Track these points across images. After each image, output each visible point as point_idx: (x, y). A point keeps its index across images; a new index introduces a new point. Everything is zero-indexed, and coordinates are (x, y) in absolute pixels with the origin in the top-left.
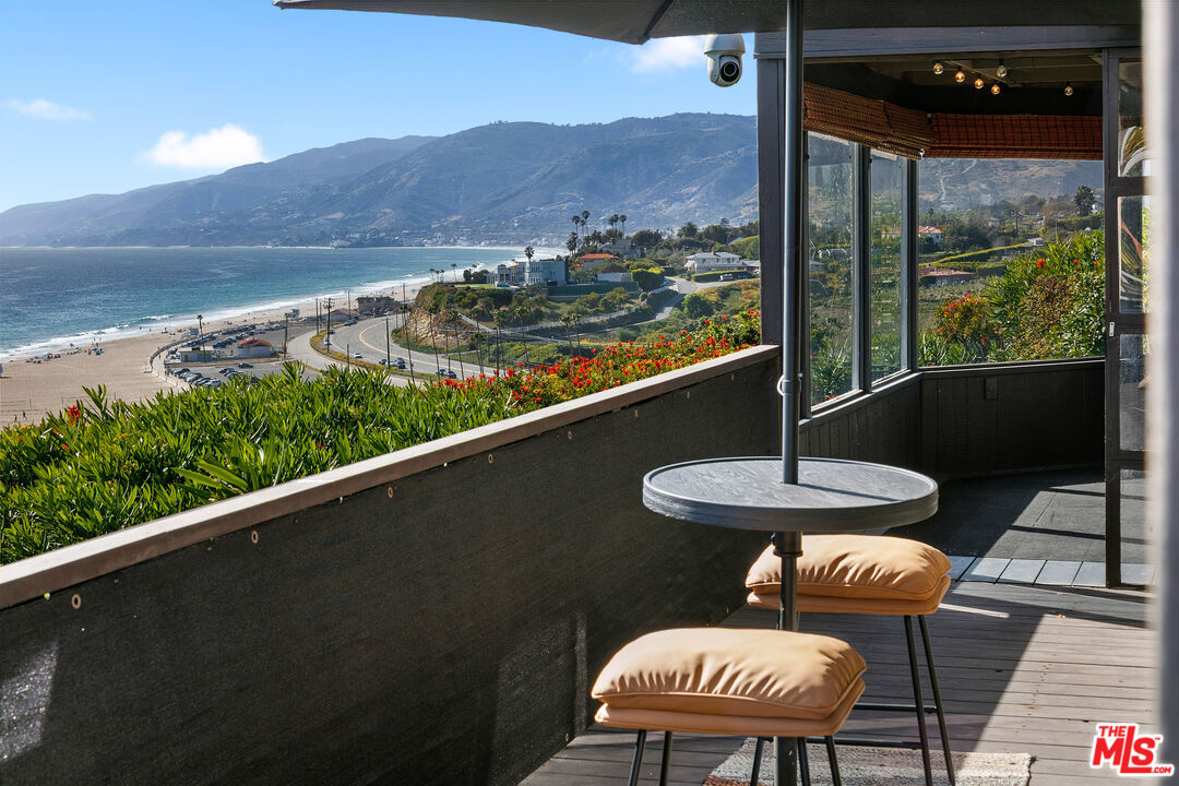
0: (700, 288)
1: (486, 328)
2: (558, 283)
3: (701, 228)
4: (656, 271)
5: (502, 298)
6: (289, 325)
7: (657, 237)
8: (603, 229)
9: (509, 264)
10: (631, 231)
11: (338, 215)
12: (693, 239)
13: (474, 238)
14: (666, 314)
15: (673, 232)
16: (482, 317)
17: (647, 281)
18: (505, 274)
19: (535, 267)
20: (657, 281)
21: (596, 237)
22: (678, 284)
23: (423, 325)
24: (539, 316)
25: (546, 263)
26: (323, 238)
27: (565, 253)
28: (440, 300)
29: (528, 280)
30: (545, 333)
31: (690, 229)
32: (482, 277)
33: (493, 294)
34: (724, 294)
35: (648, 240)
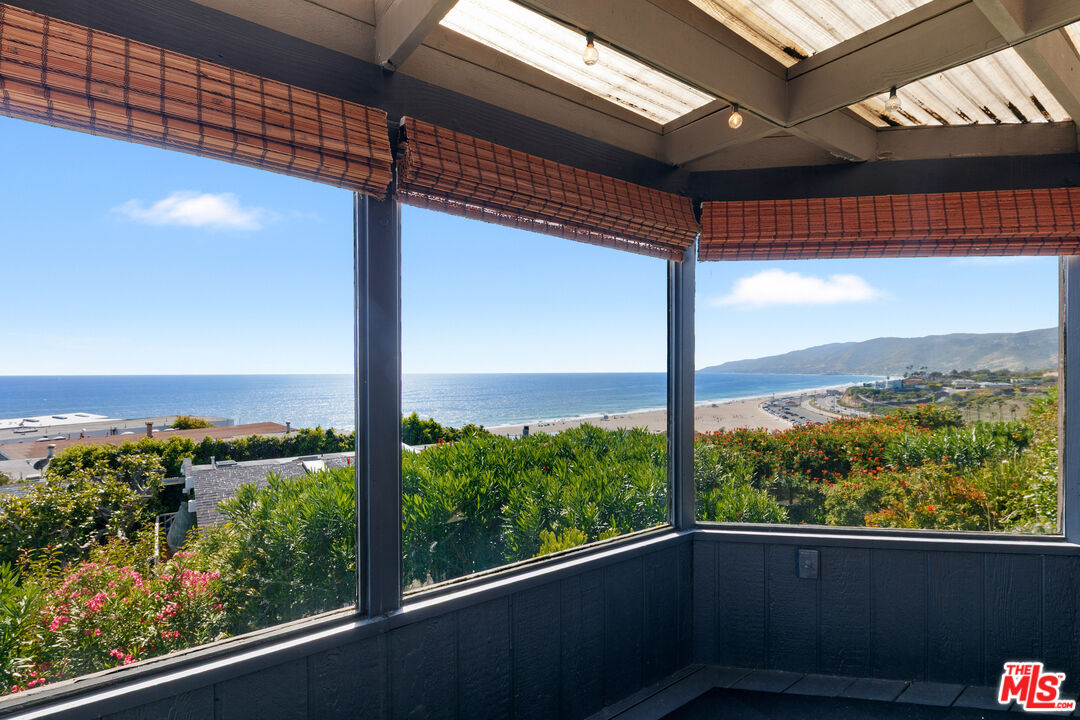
0: (958, 391)
1: (870, 401)
2: (899, 388)
3: (959, 371)
4: (939, 385)
5: (877, 392)
6: (802, 398)
7: (941, 374)
8: (919, 371)
9: (881, 381)
10: (929, 372)
11: (823, 366)
12: (955, 375)
13: (871, 372)
14: (942, 399)
15: (948, 372)
16: (868, 397)
17: (934, 388)
18: (878, 385)
19: (889, 383)
20: (939, 388)
21: (916, 373)
22: (948, 390)
23: (847, 400)
24: (891, 398)
25: (894, 382)
26: (818, 372)
27: (902, 378)
28: (854, 392)
29: (887, 387)
30: (893, 404)
31: (955, 372)
32: (869, 385)
33: (873, 390)
34: (968, 394)
35: (935, 375)
